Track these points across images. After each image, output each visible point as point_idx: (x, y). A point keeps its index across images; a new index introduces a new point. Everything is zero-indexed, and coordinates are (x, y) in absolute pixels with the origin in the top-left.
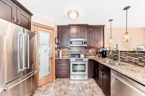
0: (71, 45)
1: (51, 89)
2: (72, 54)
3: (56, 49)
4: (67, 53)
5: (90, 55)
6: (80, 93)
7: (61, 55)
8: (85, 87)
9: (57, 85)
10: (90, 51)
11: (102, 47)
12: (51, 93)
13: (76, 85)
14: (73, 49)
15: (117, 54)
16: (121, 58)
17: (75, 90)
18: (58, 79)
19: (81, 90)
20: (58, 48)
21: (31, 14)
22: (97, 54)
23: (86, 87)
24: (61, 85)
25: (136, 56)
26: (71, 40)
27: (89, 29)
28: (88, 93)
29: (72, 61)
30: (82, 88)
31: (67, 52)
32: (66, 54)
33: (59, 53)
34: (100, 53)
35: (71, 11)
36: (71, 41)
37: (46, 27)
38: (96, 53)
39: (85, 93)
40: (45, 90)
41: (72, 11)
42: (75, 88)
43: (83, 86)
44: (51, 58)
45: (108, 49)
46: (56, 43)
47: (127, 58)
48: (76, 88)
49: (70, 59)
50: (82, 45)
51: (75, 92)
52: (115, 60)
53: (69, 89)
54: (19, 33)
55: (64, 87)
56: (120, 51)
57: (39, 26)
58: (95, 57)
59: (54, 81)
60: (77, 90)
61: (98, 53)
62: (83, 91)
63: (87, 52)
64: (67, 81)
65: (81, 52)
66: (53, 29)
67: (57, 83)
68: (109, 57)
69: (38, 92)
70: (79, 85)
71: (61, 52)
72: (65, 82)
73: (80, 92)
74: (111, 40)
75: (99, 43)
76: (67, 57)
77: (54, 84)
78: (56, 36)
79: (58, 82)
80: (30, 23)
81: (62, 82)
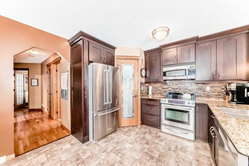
0: (164, 78)
1: (133, 133)
3: (142, 84)
5: (208, 97)
6: (169, 152)
7: (150, 93)
9: (140, 132)
10: (208, 88)
12: (131, 137)
13: (167, 140)
14: (171, 84)
17: (162, 145)
18: (144, 126)
19: (173, 149)
20: (146, 83)
21: (114, 48)
22: (227, 94)
23: (183, 150)
24: (145, 133)
26: (165, 69)
28: (183, 158)
29: (163, 102)
30: (176, 148)
31: (160, 88)
32: (159, 91)
33: (148, 90)
35: (155, 30)
36: (164, 71)
37: (129, 58)
38: (225, 93)
39: (178, 155)
40: (127, 132)
42: (163, 143)
43: (180, 146)
44: (136, 96)
46: (142, 77)
48: (165, 144)
49: (161, 99)
50: (185, 77)
53: (155, 141)
54: (105, 71)
55: (148, 137)
57: (121, 59)
59: (139, 126)
60: (165, 147)
62: (175, 151)
63: (200, 89)
64: (156, 131)
66: (137, 58)
67: (141, 130)
69: (120, 131)
70: (173, 143)
71: (150, 88)
72: (153, 132)
73: (170, 150)
77: (137, 130)
78: (143, 67)
79: (143, 129)
80: (113, 58)
81: (147, 131)
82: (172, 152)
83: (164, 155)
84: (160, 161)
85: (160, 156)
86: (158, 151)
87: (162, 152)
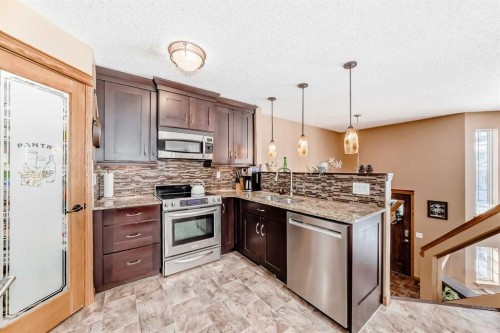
0: (160, 152)
2: (159, 185)
4: (138, 182)
5: (219, 187)
6: (215, 298)
8: (220, 280)
9: (116, 315)
10: (218, 175)
11: (251, 163)
13: (190, 284)
15: (287, 180)
16: (294, 188)
17: (195, 299)
19: (213, 290)
22: (238, 181)
23: (224, 279)
24: (134, 307)
25: (318, 181)
27: (219, 109)
28: (235, 289)
29: (170, 208)
30: (216, 285)
31: (137, 178)
32: (134, 185)
34: (247, 178)
36: (160, 138)
38: (234, 180)
39: (227, 292)
41: (189, 46)
42: (192, 295)
43: (215, 279)
45: (264, 169)
47: (303, 186)
48: (196, 292)
49: (166, 202)
50: (200, 156)
51: (198, 304)
52: (283, 193)
53: (176, 304)
55: (150, 308)
56: (294, 173)
58: (231, 190)
60: (201, 297)
61: (241, 180)
62: (219, 290)
63: (209, 177)
64: (153, 284)
65: (192, 177)
66: (85, 80)
67: (108, 309)
68: (268, 188)
70: (202, 281)
71: (109, 178)
72: (148, 290)
73: (212, 295)
74: (272, 148)
75: (244, 151)
76: (137, 197)
77: (97, 317)
81: (132, 297)
82: (217, 295)
83: (216, 309)
84: (222, 324)
85: (213, 319)
86: (202, 313)
87: (209, 310)
